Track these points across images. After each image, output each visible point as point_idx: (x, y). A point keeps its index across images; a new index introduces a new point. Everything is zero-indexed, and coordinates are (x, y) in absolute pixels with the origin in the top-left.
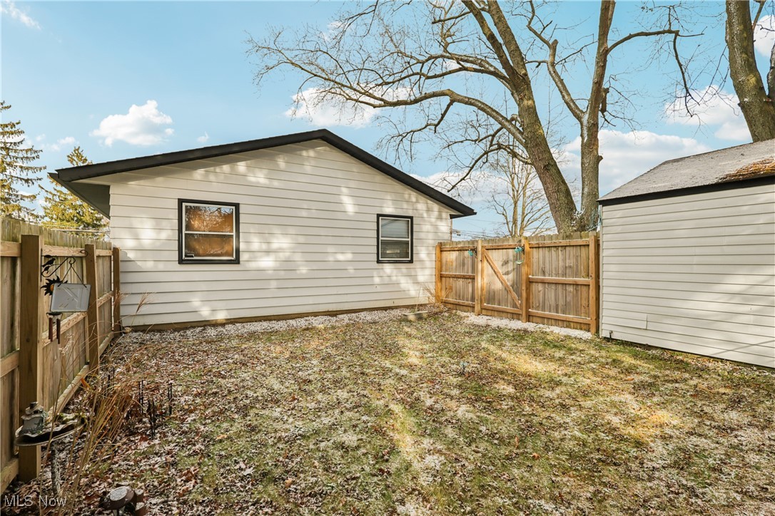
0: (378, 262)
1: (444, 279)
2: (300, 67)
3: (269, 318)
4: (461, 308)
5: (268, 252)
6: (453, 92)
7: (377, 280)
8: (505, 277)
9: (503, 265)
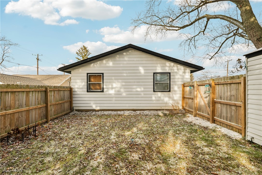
0: (154, 91)
1: (185, 99)
2: (147, 23)
3: (113, 110)
4: (190, 112)
5: (112, 88)
6: (208, 15)
7: (154, 98)
8: (205, 99)
9: (204, 93)
